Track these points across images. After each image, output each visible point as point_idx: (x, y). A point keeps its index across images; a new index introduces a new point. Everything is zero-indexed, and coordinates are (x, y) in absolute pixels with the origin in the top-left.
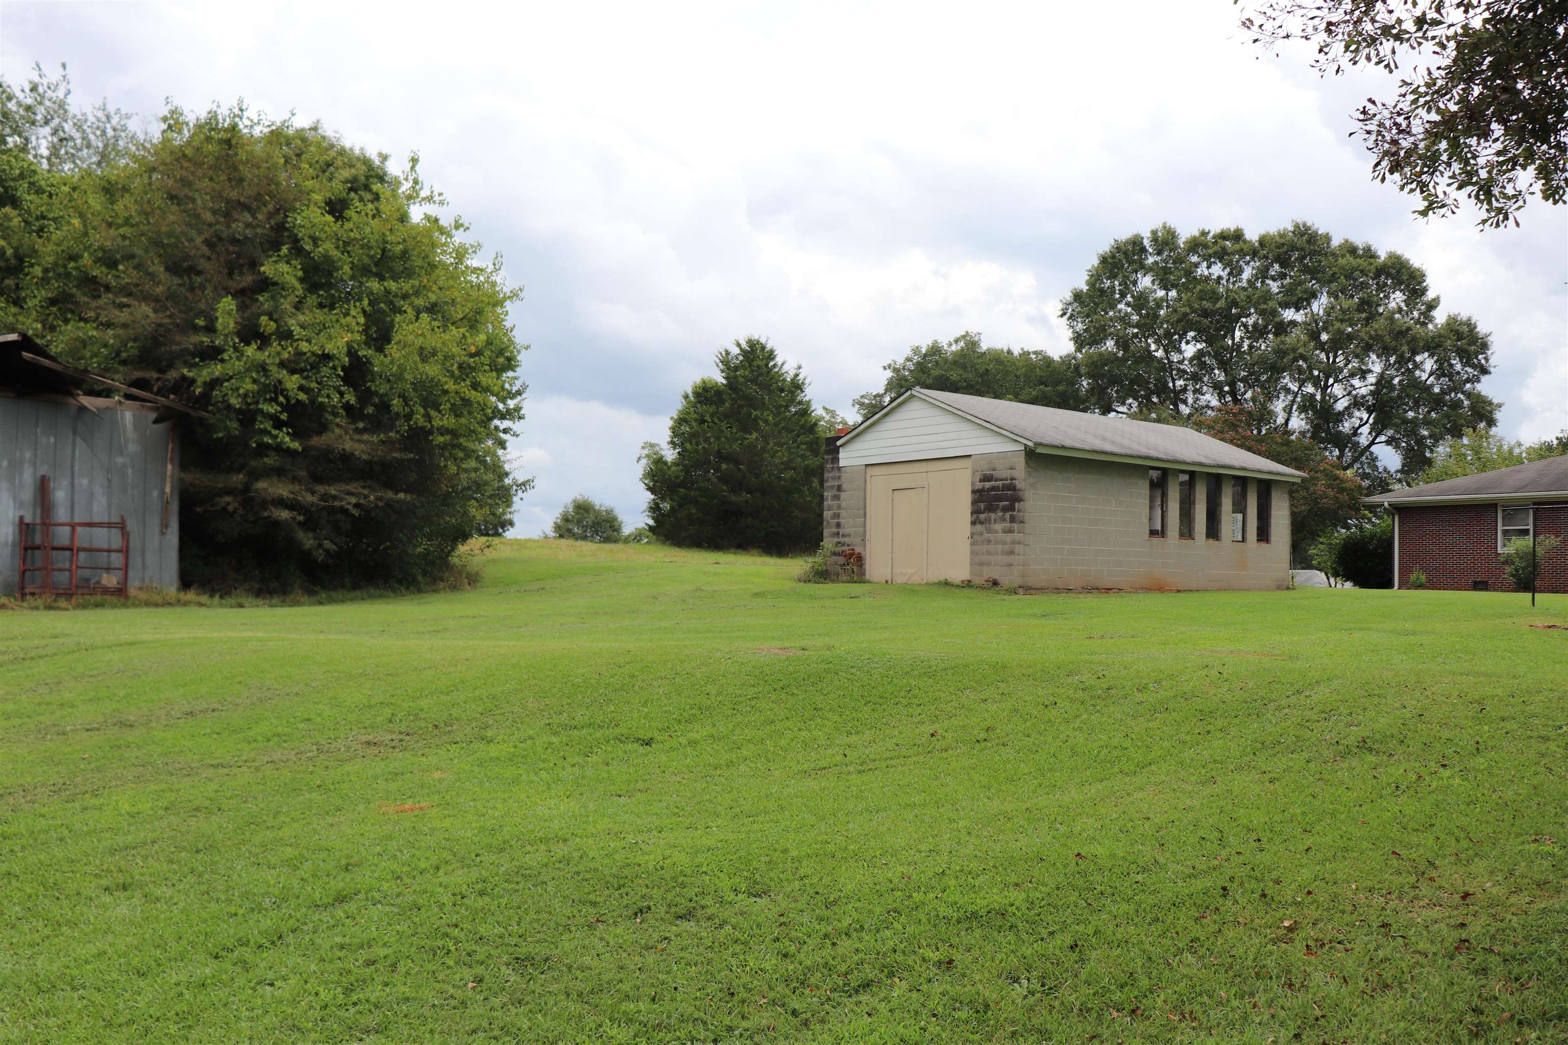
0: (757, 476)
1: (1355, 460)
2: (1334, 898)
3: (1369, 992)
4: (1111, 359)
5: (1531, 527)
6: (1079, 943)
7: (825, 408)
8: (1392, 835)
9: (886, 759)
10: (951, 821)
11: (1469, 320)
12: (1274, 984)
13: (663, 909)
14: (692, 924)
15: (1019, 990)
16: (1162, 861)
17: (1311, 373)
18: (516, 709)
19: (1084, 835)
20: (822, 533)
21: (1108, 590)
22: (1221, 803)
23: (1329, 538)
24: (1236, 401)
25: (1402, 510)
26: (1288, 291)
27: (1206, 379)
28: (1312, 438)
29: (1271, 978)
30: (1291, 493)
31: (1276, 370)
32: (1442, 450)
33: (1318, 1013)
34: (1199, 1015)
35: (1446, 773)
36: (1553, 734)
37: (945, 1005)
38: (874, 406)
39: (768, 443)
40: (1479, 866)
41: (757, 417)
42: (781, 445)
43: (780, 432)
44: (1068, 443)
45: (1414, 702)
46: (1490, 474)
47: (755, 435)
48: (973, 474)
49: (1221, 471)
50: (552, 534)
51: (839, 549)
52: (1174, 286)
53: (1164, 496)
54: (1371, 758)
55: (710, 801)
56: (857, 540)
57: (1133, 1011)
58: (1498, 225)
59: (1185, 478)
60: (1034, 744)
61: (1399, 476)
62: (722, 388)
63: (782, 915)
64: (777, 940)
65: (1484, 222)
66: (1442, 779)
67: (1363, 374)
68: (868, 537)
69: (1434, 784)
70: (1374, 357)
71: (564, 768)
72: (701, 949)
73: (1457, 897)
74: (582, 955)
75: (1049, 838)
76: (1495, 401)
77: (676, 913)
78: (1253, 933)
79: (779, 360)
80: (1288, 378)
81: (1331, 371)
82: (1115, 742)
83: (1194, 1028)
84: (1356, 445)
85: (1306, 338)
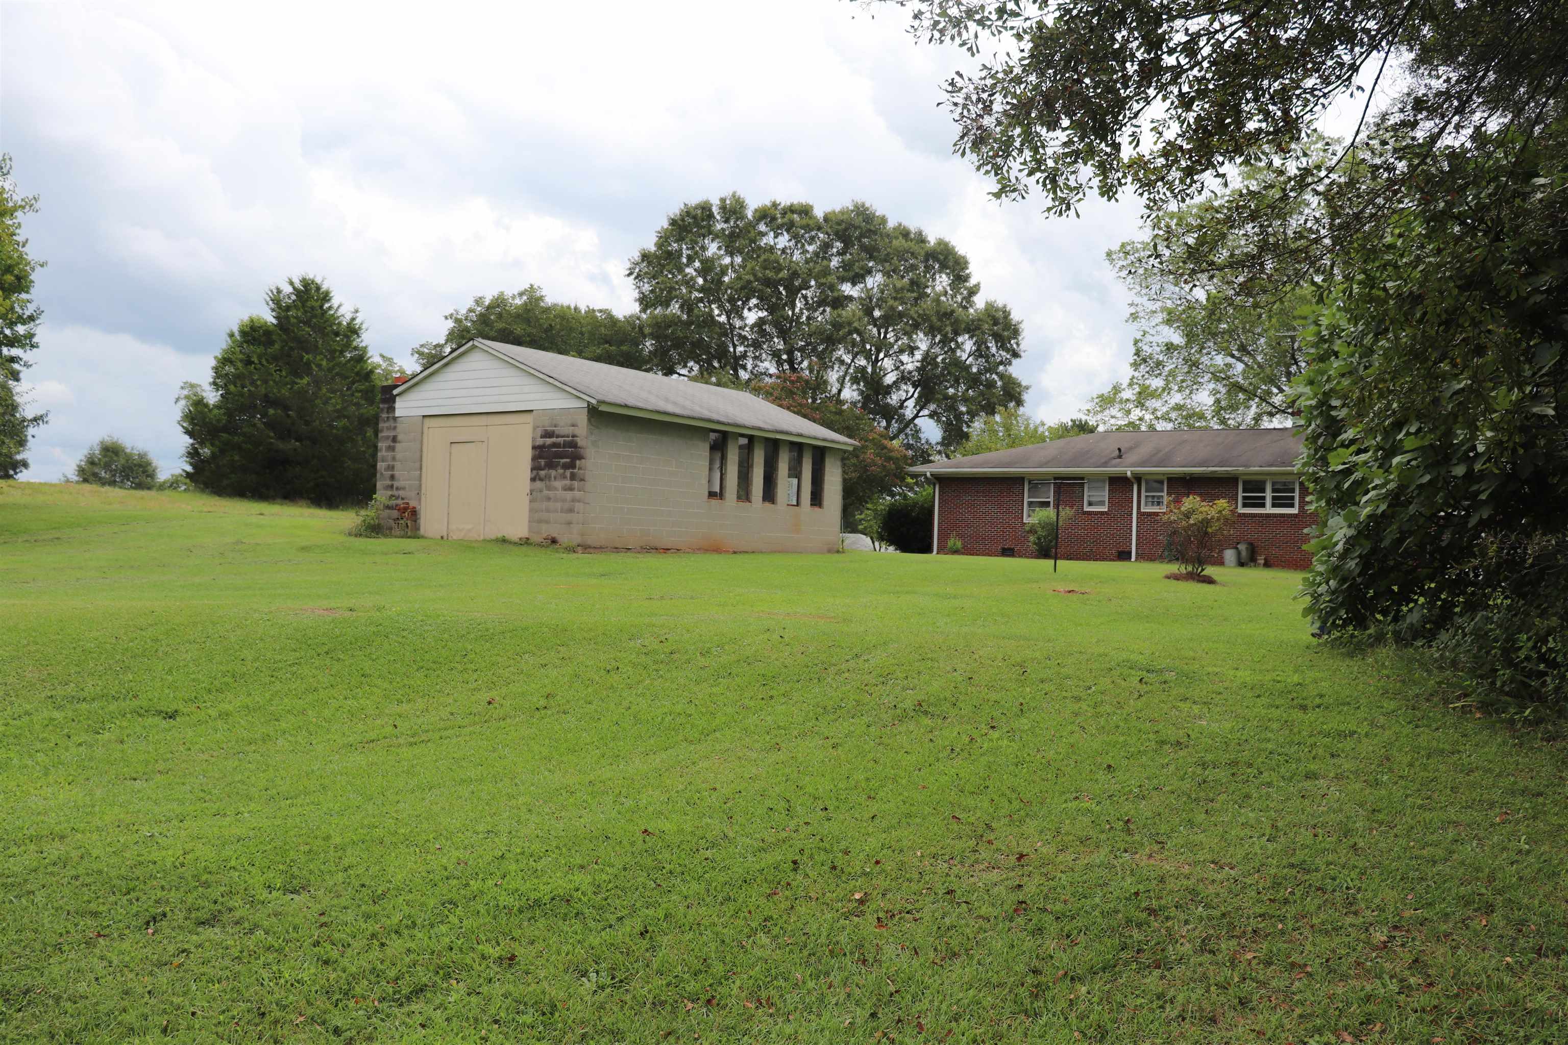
0: (307, 423)
1: (901, 431)
2: (901, 866)
3: (937, 961)
4: (673, 321)
5: (1051, 500)
6: (650, 929)
7: (382, 356)
8: (951, 799)
9: (439, 730)
10: (511, 797)
11: (1005, 306)
12: (847, 961)
13: (181, 916)
14: (217, 930)
15: (588, 985)
16: (731, 835)
17: (864, 346)
18: (11, 680)
19: (651, 809)
20: (375, 486)
21: (666, 550)
22: (787, 771)
23: (875, 504)
24: (793, 369)
25: (943, 481)
26: (846, 266)
27: (765, 347)
28: (863, 408)
29: (845, 955)
30: (843, 459)
31: (831, 341)
32: (978, 425)
33: (892, 988)
34: (776, 1000)
35: (995, 735)
36: (1083, 695)
37: (508, 1009)
38: (433, 356)
39: (320, 389)
40: (1031, 827)
41: (309, 361)
42: (334, 392)
43: (333, 379)
44: (631, 402)
45: (964, 666)
46: (1018, 450)
47: (306, 380)
48: (534, 429)
49: (778, 436)
50: (74, 477)
51: (393, 502)
52: (740, 252)
53: (723, 459)
54: (926, 721)
55: (242, 782)
56: (413, 494)
57: (709, 1002)
58: (1061, 214)
59: (743, 441)
60: (596, 711)
61: (939, 448)
62: (272, 328)
63: (322, 914)
64: (317, 944)
65: (1049, 209)
66: (992, 740)
67: (912, 350)
68: (423, 491)
69: (985, 746)
70: (921, 335)
71: (67, 749)
72: (227, 962)
73: (1013, 859)
74: (76, 981)
75: (614, 814)
76: (1024, 384)
77: (197, 918)
78: (825, 907)
79: (335, 302)
80: (842, 350)
81: (882, 345)
82: (679, 708)
83: (771, 1015)
84: (902, 417)
85: (861, 313)
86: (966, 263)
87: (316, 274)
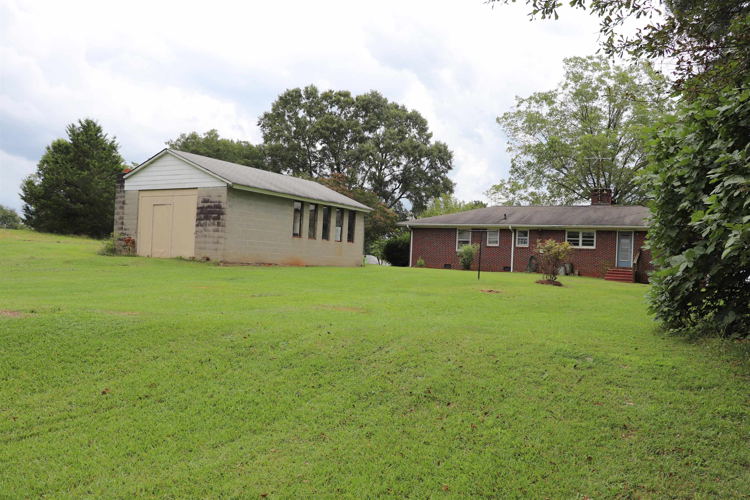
0: (87, 195)
1: (392, 205)
4: (280, 148)
5: (470, 240)
11: (445, 144)
17: (375, 162)
20: (113, 227)
21: (270, 265)
23: (380, 241)
24: (339, 172)
25: (415, 229)
26: (366, 123)
27: (326, 161)
28: (374, 192)
30: (365, 217)
31: (359, 159)
32: (431, 202)
39: (94, 177)
41: (88, 163)
42: (102, 179)
43: (101, 172)
44: (252, 184)
46: (451, 215)
47: (86, 173)
48: (198, 198)
49: (331, 205)
51: (121, 237)
52: (314, 115)
53: (301, 216)
56: (133, 232)
59: (312, 207)
61: (411, 213)
62: (69, 145)
67: (398, 165)
68: (139, 231)
70: (403, 157)
76: (453, 182)
79: (104, 133)
80: (364, 164)
81: (384, 162)
84: (393, 198)
85: (374, 146)
86: (426, 122)
87: (93, 118)
